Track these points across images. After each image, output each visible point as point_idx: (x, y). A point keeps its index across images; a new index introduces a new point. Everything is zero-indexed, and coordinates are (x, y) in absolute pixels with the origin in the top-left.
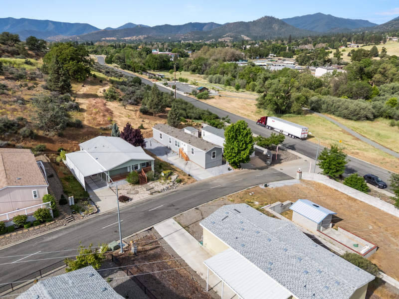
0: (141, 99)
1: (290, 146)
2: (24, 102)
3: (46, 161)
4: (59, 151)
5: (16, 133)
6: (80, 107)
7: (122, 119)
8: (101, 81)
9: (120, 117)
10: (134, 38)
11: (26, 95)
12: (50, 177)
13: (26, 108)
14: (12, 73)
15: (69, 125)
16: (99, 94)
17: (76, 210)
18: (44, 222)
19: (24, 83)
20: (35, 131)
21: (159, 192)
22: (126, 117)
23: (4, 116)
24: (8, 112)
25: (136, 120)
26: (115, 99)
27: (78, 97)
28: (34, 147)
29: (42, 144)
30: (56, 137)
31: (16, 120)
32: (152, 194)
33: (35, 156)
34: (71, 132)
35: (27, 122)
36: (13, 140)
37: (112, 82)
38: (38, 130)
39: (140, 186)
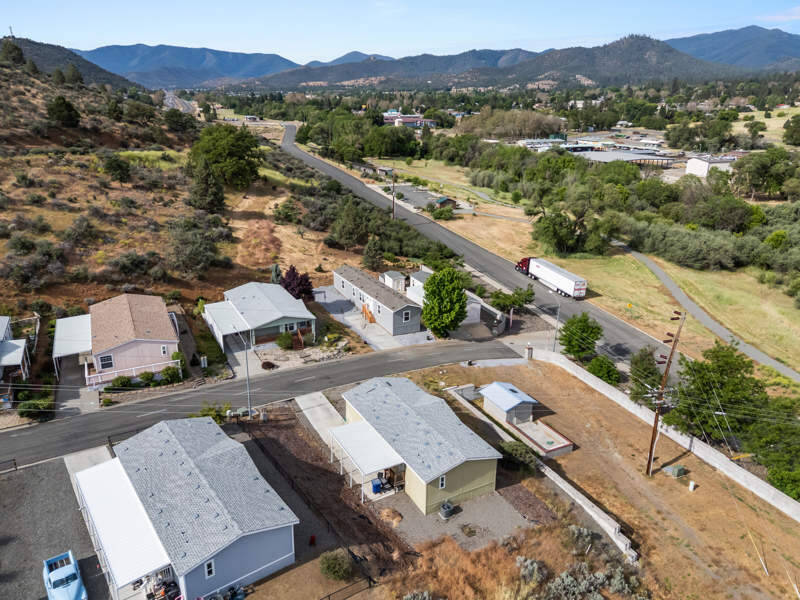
0: (333, 220)
1: (549, 309)
2: (157, 227)
3: (180, 313)
4: (198, 300)
5: (145, 274)
6: (234, 235)
7: (293, 255)
8: (274, 188)
9: (291, 251)
10: (361, 81)
11: (159, 215)
12: (182, 333)
13: (159, 237)
14: (142, 179)
15: (215, 264)
16: (268, 212)
17: (208, 373)
18: (171, 382)
19: (158, 195)
20: (169, 272)
21: (316, 361)
22: (300, 251)
23: (132, 250)
24: (137, 244)
25: (316, 256)
26: (290, 221)
27: (234, 218)
28: (167, 294)
29: (177, 290)
30: (195, 280)
31: (146, 257)
32: (306, 362)
33: (167, 305)
34: (215, 274)
35: (160, 258)
36: (142, 284)
37: (293, 188)
38: (173, 270)
39: (293, 352)
